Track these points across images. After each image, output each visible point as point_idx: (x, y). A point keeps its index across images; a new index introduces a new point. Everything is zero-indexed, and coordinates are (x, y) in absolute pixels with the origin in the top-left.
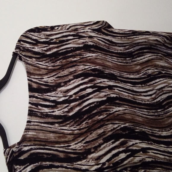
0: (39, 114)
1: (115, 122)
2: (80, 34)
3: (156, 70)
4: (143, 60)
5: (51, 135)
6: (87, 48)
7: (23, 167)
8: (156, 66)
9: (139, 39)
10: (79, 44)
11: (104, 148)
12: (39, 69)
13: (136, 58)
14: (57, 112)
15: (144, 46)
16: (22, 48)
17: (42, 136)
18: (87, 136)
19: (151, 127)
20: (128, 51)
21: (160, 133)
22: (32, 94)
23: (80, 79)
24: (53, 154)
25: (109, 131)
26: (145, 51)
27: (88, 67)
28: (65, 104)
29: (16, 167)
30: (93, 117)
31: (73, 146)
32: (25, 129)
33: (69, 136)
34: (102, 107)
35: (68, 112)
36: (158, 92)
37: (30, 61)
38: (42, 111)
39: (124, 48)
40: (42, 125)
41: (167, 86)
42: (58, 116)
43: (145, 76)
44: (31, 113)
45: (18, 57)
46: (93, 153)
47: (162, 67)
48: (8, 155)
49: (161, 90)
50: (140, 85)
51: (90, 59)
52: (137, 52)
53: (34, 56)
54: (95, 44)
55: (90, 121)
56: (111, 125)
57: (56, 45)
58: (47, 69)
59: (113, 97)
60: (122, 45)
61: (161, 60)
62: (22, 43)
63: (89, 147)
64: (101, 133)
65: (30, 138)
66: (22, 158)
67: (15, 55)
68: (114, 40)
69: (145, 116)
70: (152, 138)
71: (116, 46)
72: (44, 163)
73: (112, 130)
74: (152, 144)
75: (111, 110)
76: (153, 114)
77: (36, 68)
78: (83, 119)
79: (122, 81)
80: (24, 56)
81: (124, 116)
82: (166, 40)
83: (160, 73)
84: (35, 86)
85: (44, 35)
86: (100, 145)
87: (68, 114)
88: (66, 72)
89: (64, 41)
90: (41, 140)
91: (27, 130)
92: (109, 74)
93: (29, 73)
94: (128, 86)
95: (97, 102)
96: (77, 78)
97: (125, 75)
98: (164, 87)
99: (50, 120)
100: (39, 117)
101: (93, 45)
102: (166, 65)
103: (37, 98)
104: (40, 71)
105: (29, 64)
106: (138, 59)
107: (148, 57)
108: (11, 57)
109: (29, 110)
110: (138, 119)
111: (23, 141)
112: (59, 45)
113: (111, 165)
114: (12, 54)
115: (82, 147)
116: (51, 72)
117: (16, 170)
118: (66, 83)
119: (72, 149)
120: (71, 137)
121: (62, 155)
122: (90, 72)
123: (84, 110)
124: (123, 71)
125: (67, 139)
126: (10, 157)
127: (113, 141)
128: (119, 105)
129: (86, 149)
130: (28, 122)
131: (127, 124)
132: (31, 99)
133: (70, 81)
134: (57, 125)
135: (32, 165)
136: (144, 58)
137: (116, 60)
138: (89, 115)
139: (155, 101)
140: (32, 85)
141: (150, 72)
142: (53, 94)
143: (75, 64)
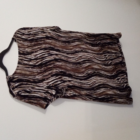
0: (23, 64)
1: (57, 69)
2: (44, 31)
3: (80, 49)
4: (74, 44)
5: (28, 72)
6: (47, 38)
7: (15, 83)
8: (80, 48)
9: (72, 35)
10: (44, 36)
11: (51, 79)
12: (24, 45)
13: (71, 43)
14: (31, 63)
15: (75, 39)
16: (16, 36)
17: (23, 72)
18: (44, 74)
19: (74, 72)
20: (67, 40)
21: (78, 75)
22: (20, 55)
23: (42, 50)
24: (28, 80)
25: (54, 72)
26: (76, 41)
27: (47, 46)
28: (35, 60)
29: (11, 83)
30: (47, 66)
31: (37, 77)
32: (16, 69)
33: (36, 73)
34: (52, 62)
35: (36, 63)
36: (79, 58)
37: (20, 42)
38: (24, 63)
39: (65, 39)
40: (24, 68)
41: (83, 55)
42: (31, 65)
43: (74, 51)
44: (19, 63)
45: (14, 40)
46: (46, 80)
47: (83, 48)
48: (8, 78)
49: (80, 57)
50: (71, 55)
51: (49, 43)
52: (72, 41)
53: (22, 40)
54: (51, 36)
55: (46, 67)
56: (55, 70)
57: (33, 36)
58: (27, 46)
59: (57, 59)
60: (64, 37)
61: (83, 45)
62: (16, 34)
63: (44, 78)
64: (50, 73)
65: (18, 73)
66: (14, 80)
67: (13, 39)
68: (60, 34)
69: (71, 67)
70: (74, 77)
71: (62, 37)
72: (24, 83)
73: (55, 72)
74: (73, 79)
75: (56, 64)
76: (75, 66)
77: (22, 45)
78: (42, 67)
79: (62, 52)
80: (18, 39)
81: (61, 66)
82: (85, 36)
83: (82, 50)
84: (21, 52)
85: (27, 31)
86: (49, 78)
87: (36, 64)
88: (36, 47)
89: (37, 34)
90: (23, 74)
91: (17, 69)
92: (57, 49)
93: (19, 47)
94: (65, 55)
95: (50, 60)
96: (41, 50)
97: (65, 50)
98: (82, 56)
99: (27, 66)
100: (22, 65)
101: (50, 36)
102: (86, 47)
103: (22, 57)
104: (24, 46)
105: (19, 43)
106: (72, 44)
107: (77, 43)
108: (11, 40)
109: (18, 62)
110: (68, 68)
111: (15, 74)
112: (34, 36)
113: (54, 85)
114: (12, 38)
115: (41, 78)
116: (30, 47)
117: (11, 84)
118: (36, 52)
119: (36, 78)
120: (36, 74)
121: (32, 80)
122: (48, 48)
123: (43, 63)
124: (63, 49)
125: (34, 74)
126: (9, 80)
127: (55, 76)
128: (60, 62)
129: (43, 79)
130: (17, 66)
131: (63, 70)
132: (19, 57)
133: (38, 51)
134: (30, 68)
135: (18, 83)
136: (75, 44)
137: (61, 44)
138: (45, 65)
139: (77, 61)
140: (20, 52)
141: (77, 50)
142: (30, 56)
143: (41, 44)
